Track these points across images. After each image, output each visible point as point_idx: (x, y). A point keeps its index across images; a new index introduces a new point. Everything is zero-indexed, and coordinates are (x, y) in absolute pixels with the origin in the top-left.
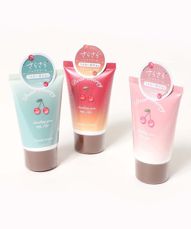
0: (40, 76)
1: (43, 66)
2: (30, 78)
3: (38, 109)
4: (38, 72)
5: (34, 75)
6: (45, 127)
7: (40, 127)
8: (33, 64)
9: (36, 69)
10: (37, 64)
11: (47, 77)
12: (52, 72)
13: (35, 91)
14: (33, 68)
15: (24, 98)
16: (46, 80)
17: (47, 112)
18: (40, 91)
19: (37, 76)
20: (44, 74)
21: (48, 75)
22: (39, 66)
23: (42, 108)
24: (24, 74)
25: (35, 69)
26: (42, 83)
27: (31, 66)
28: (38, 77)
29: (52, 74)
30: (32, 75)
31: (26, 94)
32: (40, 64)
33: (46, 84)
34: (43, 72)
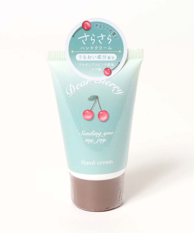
0: (99, 57)
1: (105, 41)
2: (81, 60)
3: (91, 111)
4: (97, 50)
5: (90, 55)
6: (99, 142)
7: (91, 141)
8: (89, 36)
9: (94, 45)
10: (96, 36)
11: (111, 60)
12: (120, 51)
13: (88, 81)
14: (89, 42)
15: (69, 92)
16: (108, 65)
17: (104, 118)
18: (95, 82)
19: (94, 57)
20: (107, 55)
21: (113, 58)
22: (99, 40)
23: (96, 111)
24: (72, 52)
25: (92, 45)
26: (101, 70)
27: (86, 40)
28: (96, 59)
29: (120, 56)
30: (87, 55)
31: (72, 86)
32: (101, 38)
33: (108, 71)
34: (105, 51)
